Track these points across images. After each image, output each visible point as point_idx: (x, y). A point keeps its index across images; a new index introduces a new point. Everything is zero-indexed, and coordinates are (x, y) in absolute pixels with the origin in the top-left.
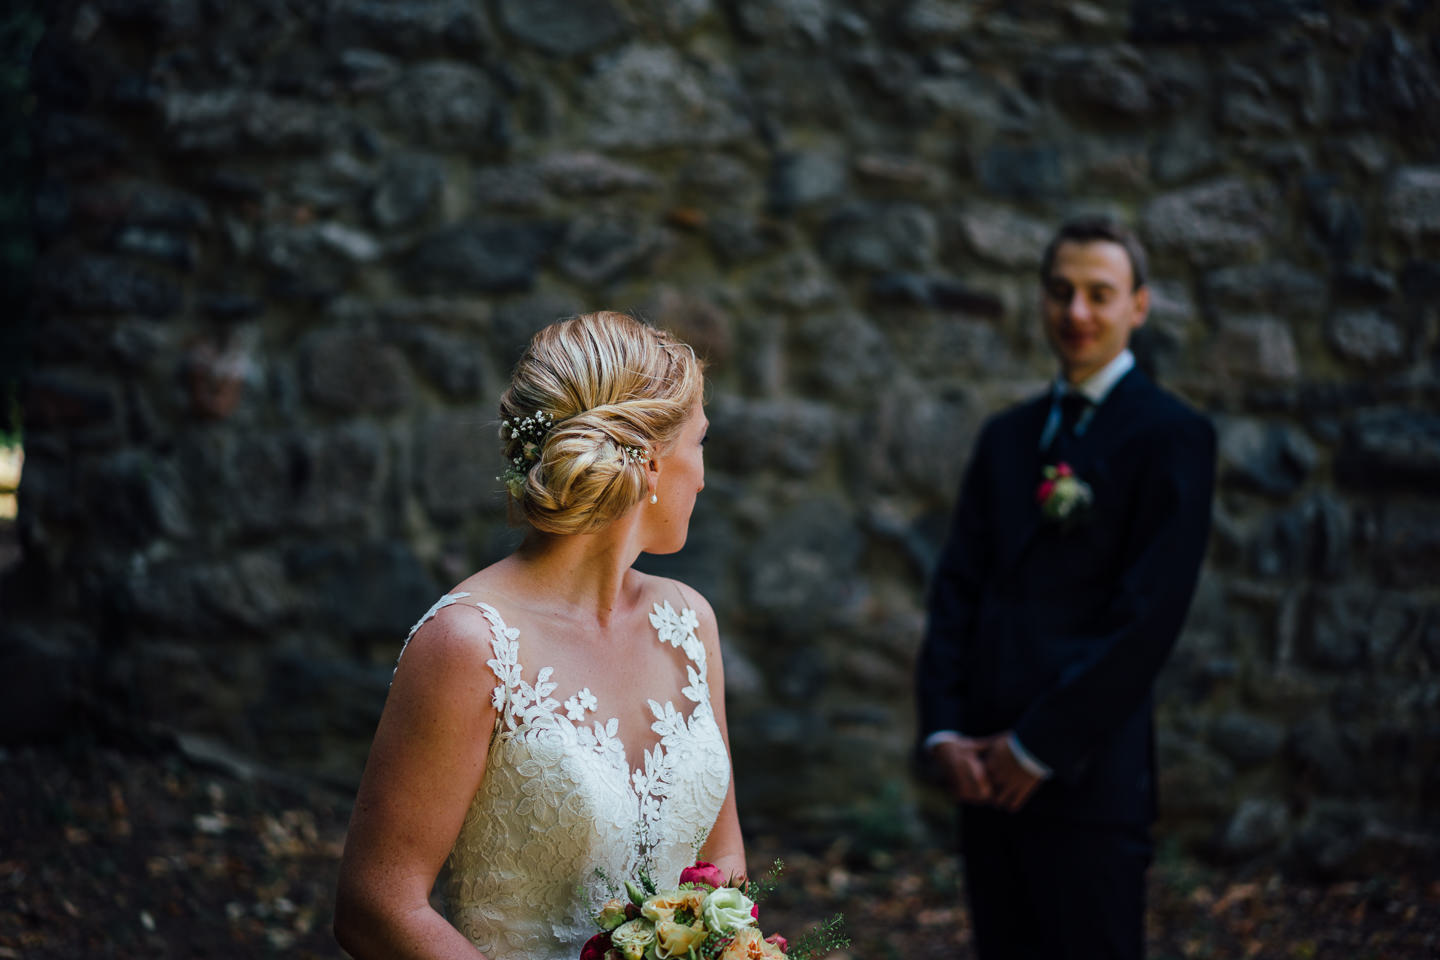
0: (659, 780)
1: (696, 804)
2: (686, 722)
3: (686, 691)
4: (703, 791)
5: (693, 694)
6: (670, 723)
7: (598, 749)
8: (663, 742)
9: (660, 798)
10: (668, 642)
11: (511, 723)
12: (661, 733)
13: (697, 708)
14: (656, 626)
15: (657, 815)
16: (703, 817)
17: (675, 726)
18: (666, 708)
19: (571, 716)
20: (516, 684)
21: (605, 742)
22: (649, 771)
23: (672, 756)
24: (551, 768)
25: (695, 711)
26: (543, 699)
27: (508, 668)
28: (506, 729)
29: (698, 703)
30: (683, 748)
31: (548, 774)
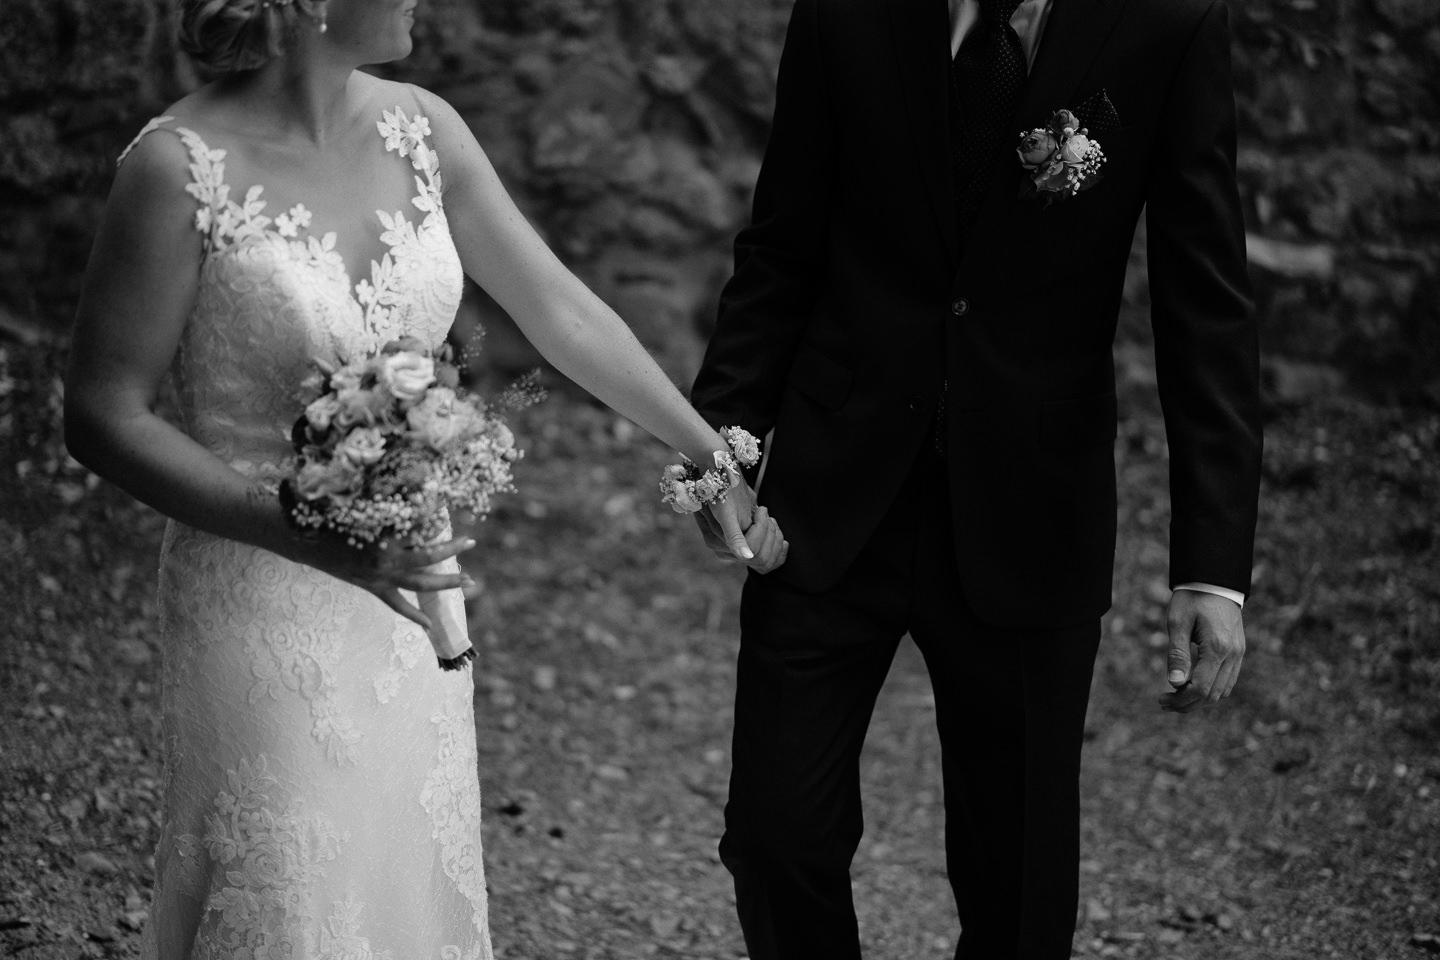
0: (388, 289)
1: (426, 311)
2: (416, 231)
3: (416, 201)
4: (433, 299)
5: (423, 204)
6: (399, 232)
7: (313, 263)
8: (392, 252)
9: (389, 307)
10: (396, 151)
11: (220, 243)
12: (390, 242)
13: (428, 217)
14: (384, 134)
15: (386, 323)
16: (434, 323)
17: (405, 236)
18: (396, 219)
19: (284, 231)
20: (221, 205)
21: (320, 255)
22: (377, 280)
23: (401, 265)
24: (263, 284)
25: (425, 221)
26: (252, 218)
27: (211, 190)
28: (215, 249)
29: (429, 212)
30: (412, 258)
31: (260, 290)
